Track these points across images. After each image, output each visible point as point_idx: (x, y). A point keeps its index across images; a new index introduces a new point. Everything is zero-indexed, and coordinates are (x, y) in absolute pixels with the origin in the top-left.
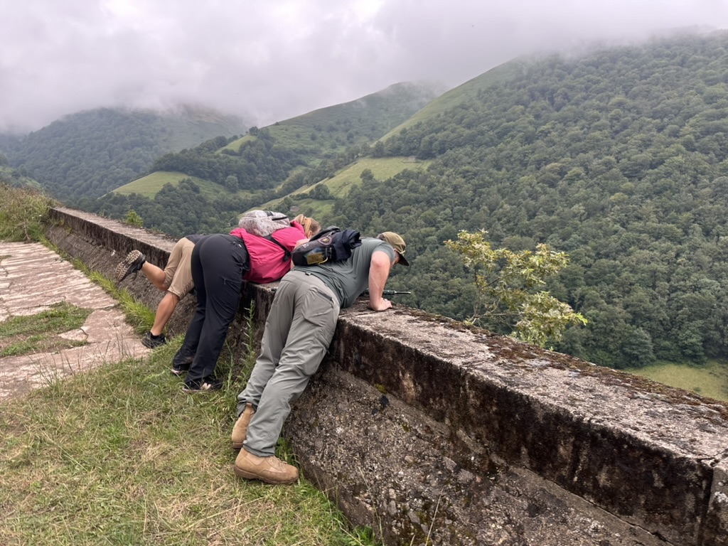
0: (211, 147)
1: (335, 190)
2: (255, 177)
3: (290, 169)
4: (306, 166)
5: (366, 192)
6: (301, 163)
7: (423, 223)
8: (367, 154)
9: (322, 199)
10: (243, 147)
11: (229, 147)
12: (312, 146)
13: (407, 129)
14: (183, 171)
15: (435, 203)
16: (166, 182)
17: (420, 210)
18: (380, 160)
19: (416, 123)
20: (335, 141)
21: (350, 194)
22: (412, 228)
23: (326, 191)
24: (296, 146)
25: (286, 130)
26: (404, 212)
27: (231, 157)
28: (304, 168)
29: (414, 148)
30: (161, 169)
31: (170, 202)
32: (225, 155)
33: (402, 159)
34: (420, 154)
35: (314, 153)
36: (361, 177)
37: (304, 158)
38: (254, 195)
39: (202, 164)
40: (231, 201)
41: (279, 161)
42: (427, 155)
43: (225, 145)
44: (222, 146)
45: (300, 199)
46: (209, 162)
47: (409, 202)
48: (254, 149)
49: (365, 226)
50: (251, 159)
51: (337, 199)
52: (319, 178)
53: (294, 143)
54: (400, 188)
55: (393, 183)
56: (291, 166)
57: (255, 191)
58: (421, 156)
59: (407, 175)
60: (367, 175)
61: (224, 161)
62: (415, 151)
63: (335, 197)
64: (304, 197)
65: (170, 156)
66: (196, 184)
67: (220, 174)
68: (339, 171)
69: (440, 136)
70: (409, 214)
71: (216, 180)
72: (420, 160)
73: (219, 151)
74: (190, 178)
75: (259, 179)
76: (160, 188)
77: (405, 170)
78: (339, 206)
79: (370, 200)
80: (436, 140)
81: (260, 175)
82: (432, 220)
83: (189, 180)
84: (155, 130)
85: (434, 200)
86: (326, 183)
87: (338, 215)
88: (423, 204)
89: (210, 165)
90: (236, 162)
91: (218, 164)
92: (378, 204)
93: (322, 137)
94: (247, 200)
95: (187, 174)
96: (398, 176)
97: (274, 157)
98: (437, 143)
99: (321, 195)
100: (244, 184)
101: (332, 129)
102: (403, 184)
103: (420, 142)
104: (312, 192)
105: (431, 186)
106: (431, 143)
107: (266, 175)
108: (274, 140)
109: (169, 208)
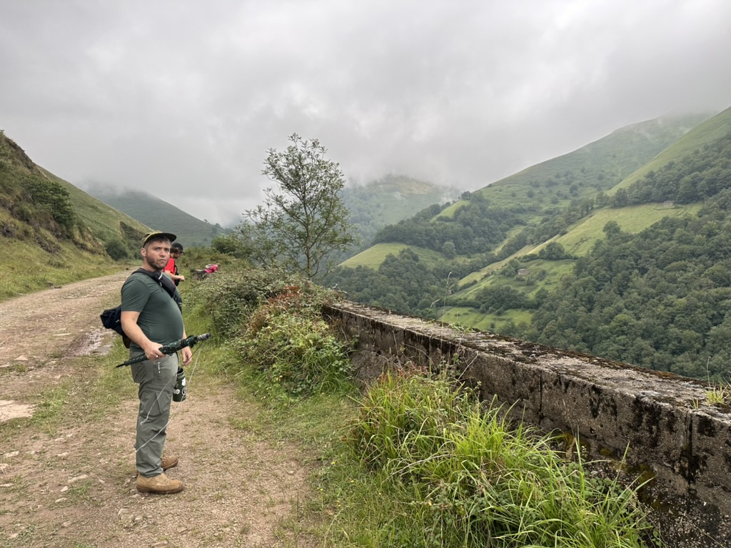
0: (425, 215)
1: (570, 247)
2: (471, 241)
3: (508, 230)
4: (525, 224)
5: (617, 247)
6: (519, 223)
7: (710, 282)
8: (605, 205)
9: (555, 260)
10: (457, 213)
11: (443, 214)
12: (529, 204)
13: (655, 171)
14: (402, 241)
15: (722, 256)
16: (388, 253)
17: (702, 265)
18: (623, 209)
19: (667, 164)
20: (556, 196)
21: (594, 252)
22: (695, 289)
23: (560, 250)
24: (512, 205)
25: (500, 191)
26: (678, 269)
27: (447, 224)
28: (522, 227)
29: (670, 192)
30: (382, 241)
31: (394, 272)
32: (441, 222)
33: (654, 206)
34: (680, 198)
35: (533, 210)
36: (604, 231)
37: (521, 217)
38: (472, 259)
39: (420, 233)
40: (450, 267)
41: (495, 222)
42: (690, 198)
43: (439, 213)
44: (436, 214)
45: (528, 261)
46: (426, 231)
47: (681, 256)
48: (468, 213)
49: (621, 289)
50: (466, 223)
51: (576, 258)
52: (547, 236)
53: (509, 203)
54: (663, 240)
55: (652, 235)
56: (508, 226)
57: (472, 256)
58: (682, 200)
59: (669, 224)
60: (612, 229)
61: (440, 228)
62: (672, 195)
63: (573, 256)
64: (532, 257)
65: (390, 228)
66: (416, 253)
67: (437, 241)
68: (572, 226)
69: (707, 174)
70: (685, 271)
71: (433, 248)
72: (679, 206)
73: (434, 219)
74: (409, 247)
75: (476, 242)
76: (384, 259)
77: (665, 219)
78: (581, 266)
79: (623, 257)
80: (701, 180)
81: (477, 239)
82: (724, 278)
83: (408, 249)
84: (371, 206)
85: (721, 251)
86: (558, 241)
87: (583, 277)
88: (703, 257)
89: (428, 233)
90: (452, 228)
91: (435, 232)
92: (636, 261)
93: (541, 193)
94: (466, 265)
95: (405, 243)
96: (655, 226)
97: (490, 218)
98: (703, 182)
99: (554, 255)
100: (460, 249)
101: (551, 184)
102: (666, 235)
103: (677, 184)
104: (542, 252)
105: (710, 234)
106: (694, 184)
107: (482, 238)
108: (487, 202)
109: (392, 278)
